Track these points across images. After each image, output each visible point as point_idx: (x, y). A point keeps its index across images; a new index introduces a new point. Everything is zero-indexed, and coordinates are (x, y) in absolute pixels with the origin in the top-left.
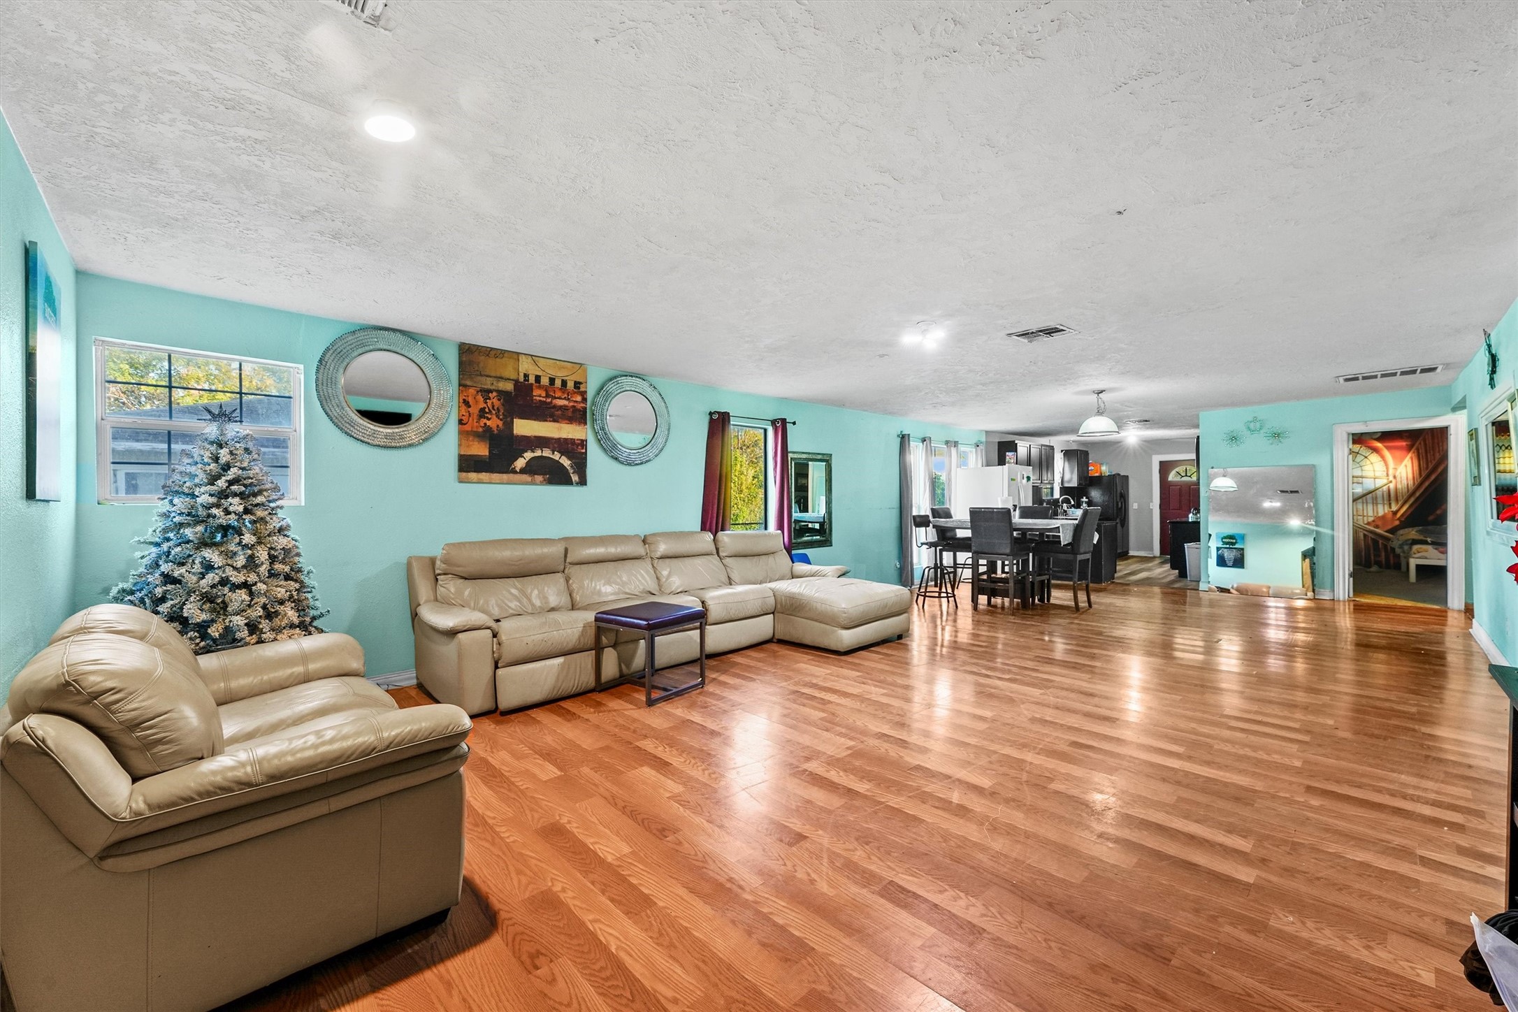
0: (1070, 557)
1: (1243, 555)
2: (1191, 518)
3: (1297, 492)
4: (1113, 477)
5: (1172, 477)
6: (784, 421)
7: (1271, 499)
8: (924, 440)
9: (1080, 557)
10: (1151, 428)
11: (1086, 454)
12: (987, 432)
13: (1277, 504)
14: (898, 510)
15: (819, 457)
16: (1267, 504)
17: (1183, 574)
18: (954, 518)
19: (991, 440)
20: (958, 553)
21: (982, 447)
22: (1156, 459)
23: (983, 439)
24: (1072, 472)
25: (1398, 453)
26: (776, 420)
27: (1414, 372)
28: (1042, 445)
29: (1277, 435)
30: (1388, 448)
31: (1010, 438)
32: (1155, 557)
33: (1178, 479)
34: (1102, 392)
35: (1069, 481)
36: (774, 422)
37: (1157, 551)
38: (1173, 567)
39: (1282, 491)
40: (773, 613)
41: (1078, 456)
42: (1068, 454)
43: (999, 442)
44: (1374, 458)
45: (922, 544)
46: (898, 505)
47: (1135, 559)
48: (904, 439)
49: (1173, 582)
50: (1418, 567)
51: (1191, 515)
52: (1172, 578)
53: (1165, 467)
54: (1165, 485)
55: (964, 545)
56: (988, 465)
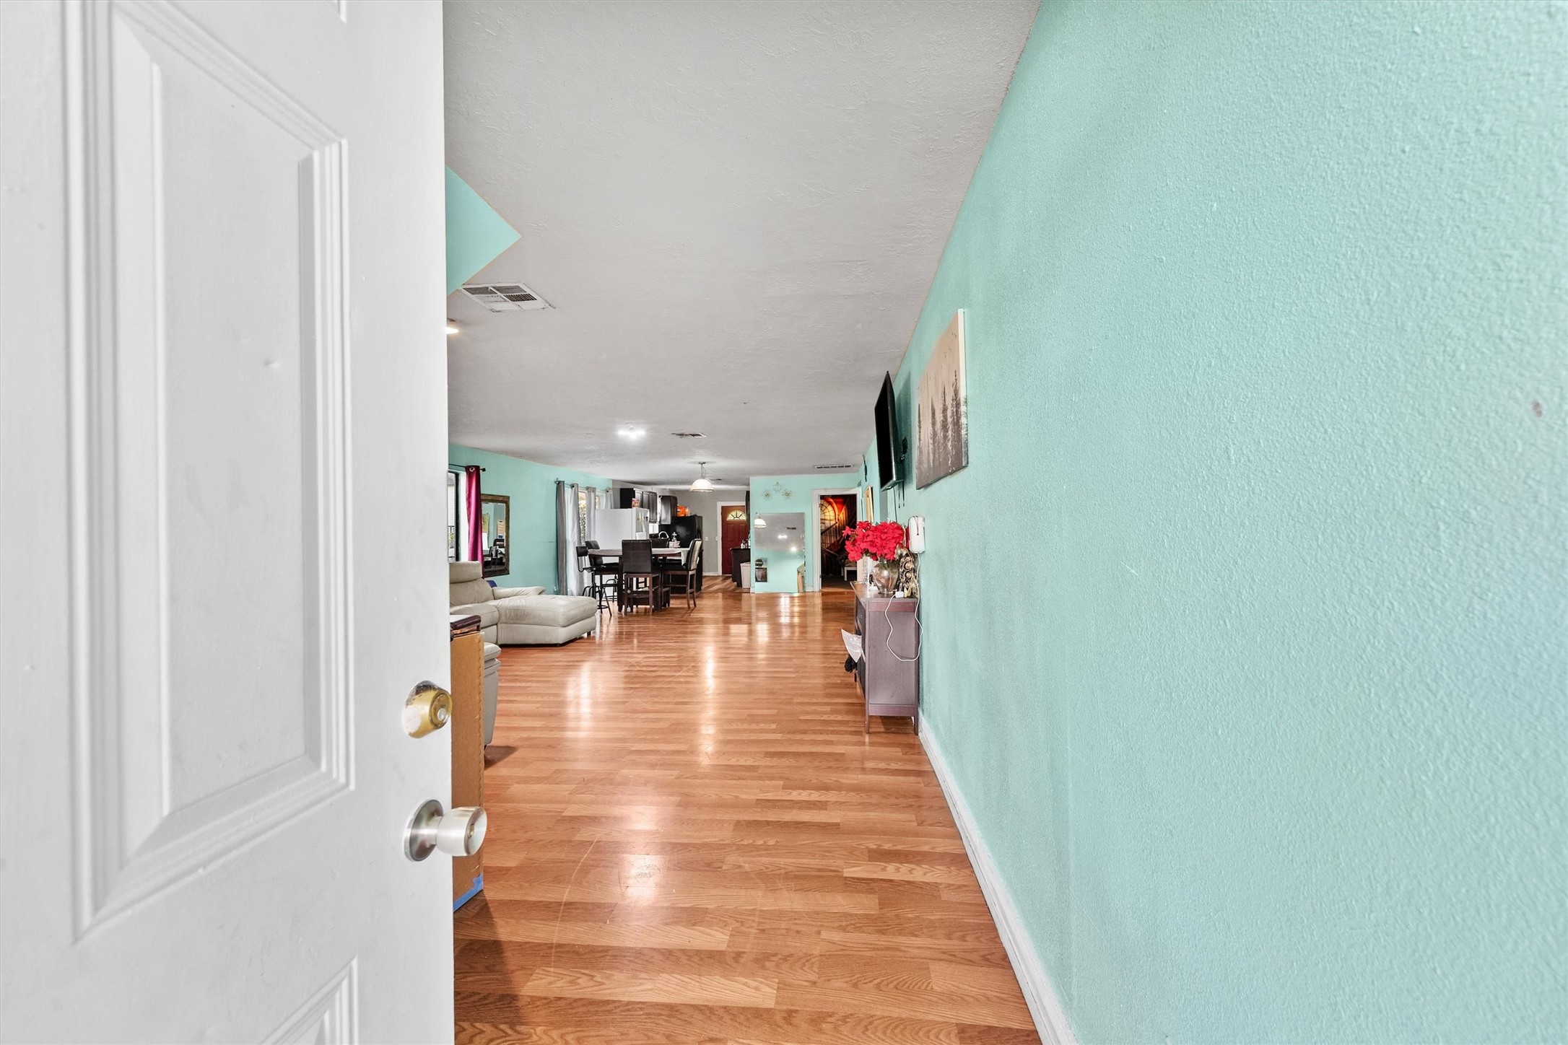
0: (685, 573)
1: (766, 572)
2: (742, 546)
3: (795, 528)
4: (693, 517)
5: (730, 518)
6: (477, 468)
7: (782, 532)
8: (572, 486)
9: (690, 573)
10: (721, 484)
11: (675, 499)
12: (613, 480)
13: (785, 537)
14: (554, 544)
15: (501, 499)
16: (780, 537)
17: (740, 585)
18: (601, 548)
19: (616, 487)
20: (603, 576)
21: (611, 492)
22: (720, 504)
23: (611, 486)
24: (667, 514)
25: (839, 505)
26: (469, 467)
27: (843, 467)
28: (650, 492)
29: (788, 494)
30: (836, 503)
31: (630, 486)
32: (719, 576)
33: (733, 518)
34: (704, 463)
35: (665, 520)
36: (467, 468)
37: (720, 572)
38: (734, 581)
39: (788, 528)
40: (496, 624)
41: (670, 500)
42: (664, 499)
43: (621, 489)
44: (830, 508)
45: (584, 569)
46: (555, 540)
47: (708, 578)
48: (560, 485)
49: (735, 590)
50: (848, 571)
51: (742, 544)
52: (733, 587)
53: (725, 511)
54: (725, 524)
55: (610, 569)
56: (615, 508)
